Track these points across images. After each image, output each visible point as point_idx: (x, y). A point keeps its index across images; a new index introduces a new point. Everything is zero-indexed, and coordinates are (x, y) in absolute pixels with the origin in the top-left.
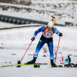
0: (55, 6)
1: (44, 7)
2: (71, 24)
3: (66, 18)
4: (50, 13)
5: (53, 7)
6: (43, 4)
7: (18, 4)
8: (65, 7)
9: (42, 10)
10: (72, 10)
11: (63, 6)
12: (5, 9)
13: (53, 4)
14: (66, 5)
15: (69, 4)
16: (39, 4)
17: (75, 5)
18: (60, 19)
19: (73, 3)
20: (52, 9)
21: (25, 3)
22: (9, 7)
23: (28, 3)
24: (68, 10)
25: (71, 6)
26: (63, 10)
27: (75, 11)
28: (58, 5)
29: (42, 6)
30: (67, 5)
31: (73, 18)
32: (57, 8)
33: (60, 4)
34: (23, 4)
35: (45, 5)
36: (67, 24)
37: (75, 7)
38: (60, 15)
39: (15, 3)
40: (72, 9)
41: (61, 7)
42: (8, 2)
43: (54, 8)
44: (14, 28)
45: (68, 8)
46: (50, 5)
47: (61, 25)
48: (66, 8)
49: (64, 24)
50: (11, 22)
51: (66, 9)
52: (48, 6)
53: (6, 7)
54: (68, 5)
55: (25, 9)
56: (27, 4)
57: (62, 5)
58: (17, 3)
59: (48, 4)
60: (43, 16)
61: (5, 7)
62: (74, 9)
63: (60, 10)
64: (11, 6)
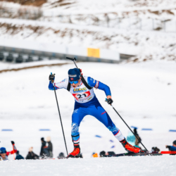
1: (70, 22)
2: (133, 59)
4: (86, 34)
5: (92, 22)
6: (69, 16)
7: (14, 18)
8: (117, 20)
9: (66, 29)
10: (134, 26)
11: (115, 19)
13: (92, 15)
14: (120, 16)
15: (127, 13)
16: (60, 16)
17: (141, 16)
18: (108, 46)
19: (136, 11)
20: (88, 25)
21: (28, 15)
23: (35, 14)
24: (125, 27)
25: (133, 18)
26: (113, 27)
27: (140, 28)
28: (101, 18)
29: (66, 19)
30: (123, 15)
31: (136, 44)
32: (100, 23)
33: (106, 15)
34: (23, 18)
35: (73, 19)
36: (125, 57)
37: (140, 20)
38: (107, 39)
39: (6, 15)
40: (135, 24)
41: (108, 20)
43: (93, 24)
44: (6, 71)
45: (126, 22)
46: (84, 17)
47: (111, 62)
48: (120, 22)
49: (117, 58)
51: (121, 25)
52: (79, 19)
54: (126, 16)
55: (30, 27)
56: (33, 16)
57: (111, 16)
58: (11, 16)
59: (79, 15)
62: (138, 25)
63: (108, 26)
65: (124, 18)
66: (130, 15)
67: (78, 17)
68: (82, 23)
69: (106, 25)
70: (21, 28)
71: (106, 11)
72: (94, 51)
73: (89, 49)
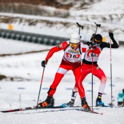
0: (104, 19)
1: (88, 20)
3: (119, 35)
5: (102, 20)
6: (87, 16)
7: (52, 16)
8: (118, 20)
9: (85, 24)
11: (116, 19)
12: (32, 23)
13: (102, 16)
16: (81, 16)
21: (60, 15)
22: (39, 21)
23: (65, 14)
26: (115, 24)
28: (108, 17)
29: (85, 18)
30: (121, 16)
32: (107, 21)
33: (110, 16)
35: (89, 18)
39: (46, 14)
41: (112, 19)
42: (36, 14)
43: (103, 22)
46: (97, 17)
50: (42, 43)
51: (120, 22)
52: (93, 18)
53: (34, 21)
55: (61, 23)
56: (63, 16)
57: (114, 17)
58: (49, 15)
60: (87, 33)
61: (31, 21)
63: (112, 23)
64: (41, 20)
65: (122, 18)
67: (93, 17)
69: (110, 22)
70: (56, 23)
71: (110, 13)
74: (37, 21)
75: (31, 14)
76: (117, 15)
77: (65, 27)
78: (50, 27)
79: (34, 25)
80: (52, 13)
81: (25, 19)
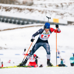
0: (57, 6)
2: (73, 23)
5: (55, 7)
6: (45, 4)
7: (21, 5)
8: (67, 6)
9: (44, 10)
11: (65, 6)
12: (7, 10)
13: (55, 4)
15: (71, 3)
16: (41, 4)
18: (62, 18)
20: (54, 8)
21: (27, 4)
22: (12, 8)
23: (30, 3)
26: (65, 9)
29: (44, 6)
30: (69, 4)
32: (59, 7)
33: (61, 4)
34: (25, 5)
36: (70, 23)
38: (62, 14)
39: (17, 3)
41: (62, 6)
42: (10, 3)
43: (56, 8)
44: (17, 28)
47: (64, 25)
49: (66, 23)
50: (14, 23)
53: (9, 8)
55: (28, 9)
56: (29, 4)
57: (64, 4)
58: (19, 4)
59: (50, 4)
61: (7, 8)
63: (63, 9)
64: (13, 7)
65: (69, 5)
66: (72, 4)
67: (49, 5)
68: (51, 7)
69: (61, 8)
70: (24, 9)
71: (61, 2)
72: (56, 20)
73: (54, 19)
74: (11, 8)
75: (7, 3)
76: (66, 3)
77: (30, 12)
78: (20, 12)
79: (9, 11)
80: (21, 3)
81: (3, 6)
